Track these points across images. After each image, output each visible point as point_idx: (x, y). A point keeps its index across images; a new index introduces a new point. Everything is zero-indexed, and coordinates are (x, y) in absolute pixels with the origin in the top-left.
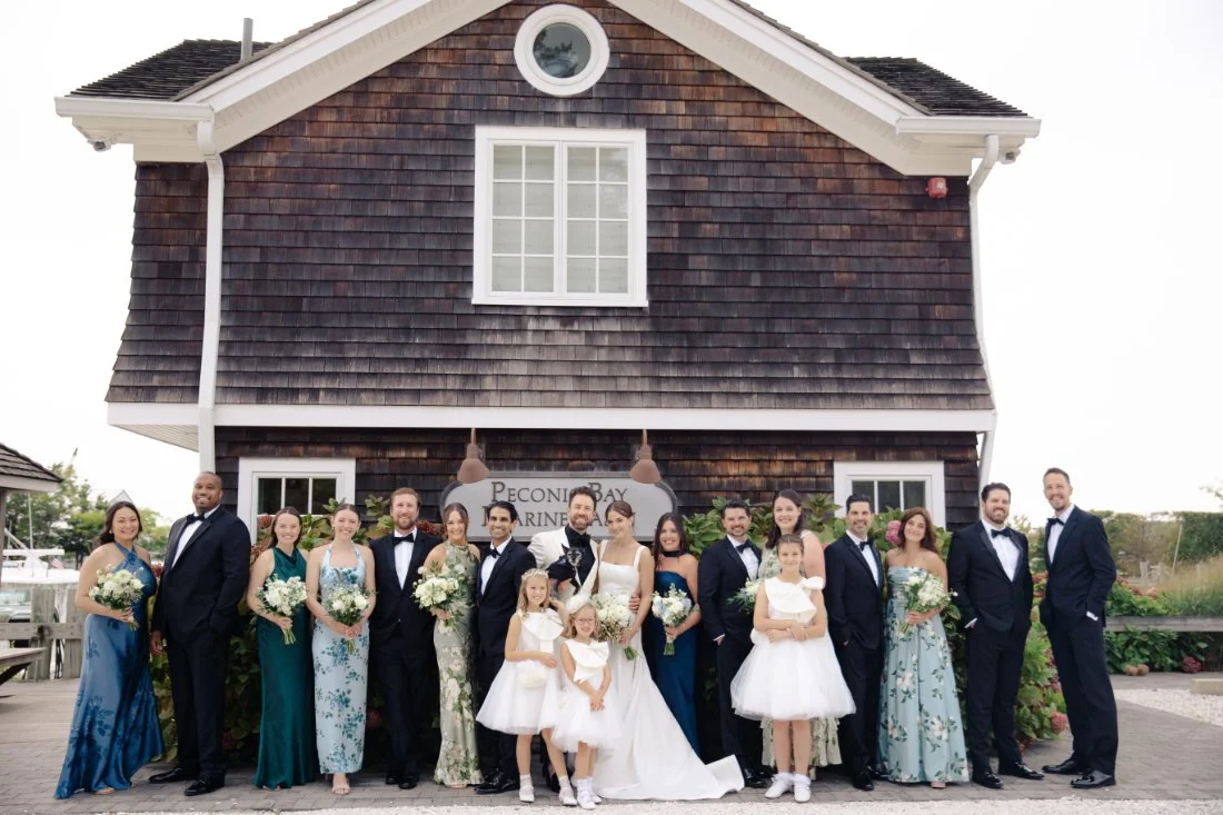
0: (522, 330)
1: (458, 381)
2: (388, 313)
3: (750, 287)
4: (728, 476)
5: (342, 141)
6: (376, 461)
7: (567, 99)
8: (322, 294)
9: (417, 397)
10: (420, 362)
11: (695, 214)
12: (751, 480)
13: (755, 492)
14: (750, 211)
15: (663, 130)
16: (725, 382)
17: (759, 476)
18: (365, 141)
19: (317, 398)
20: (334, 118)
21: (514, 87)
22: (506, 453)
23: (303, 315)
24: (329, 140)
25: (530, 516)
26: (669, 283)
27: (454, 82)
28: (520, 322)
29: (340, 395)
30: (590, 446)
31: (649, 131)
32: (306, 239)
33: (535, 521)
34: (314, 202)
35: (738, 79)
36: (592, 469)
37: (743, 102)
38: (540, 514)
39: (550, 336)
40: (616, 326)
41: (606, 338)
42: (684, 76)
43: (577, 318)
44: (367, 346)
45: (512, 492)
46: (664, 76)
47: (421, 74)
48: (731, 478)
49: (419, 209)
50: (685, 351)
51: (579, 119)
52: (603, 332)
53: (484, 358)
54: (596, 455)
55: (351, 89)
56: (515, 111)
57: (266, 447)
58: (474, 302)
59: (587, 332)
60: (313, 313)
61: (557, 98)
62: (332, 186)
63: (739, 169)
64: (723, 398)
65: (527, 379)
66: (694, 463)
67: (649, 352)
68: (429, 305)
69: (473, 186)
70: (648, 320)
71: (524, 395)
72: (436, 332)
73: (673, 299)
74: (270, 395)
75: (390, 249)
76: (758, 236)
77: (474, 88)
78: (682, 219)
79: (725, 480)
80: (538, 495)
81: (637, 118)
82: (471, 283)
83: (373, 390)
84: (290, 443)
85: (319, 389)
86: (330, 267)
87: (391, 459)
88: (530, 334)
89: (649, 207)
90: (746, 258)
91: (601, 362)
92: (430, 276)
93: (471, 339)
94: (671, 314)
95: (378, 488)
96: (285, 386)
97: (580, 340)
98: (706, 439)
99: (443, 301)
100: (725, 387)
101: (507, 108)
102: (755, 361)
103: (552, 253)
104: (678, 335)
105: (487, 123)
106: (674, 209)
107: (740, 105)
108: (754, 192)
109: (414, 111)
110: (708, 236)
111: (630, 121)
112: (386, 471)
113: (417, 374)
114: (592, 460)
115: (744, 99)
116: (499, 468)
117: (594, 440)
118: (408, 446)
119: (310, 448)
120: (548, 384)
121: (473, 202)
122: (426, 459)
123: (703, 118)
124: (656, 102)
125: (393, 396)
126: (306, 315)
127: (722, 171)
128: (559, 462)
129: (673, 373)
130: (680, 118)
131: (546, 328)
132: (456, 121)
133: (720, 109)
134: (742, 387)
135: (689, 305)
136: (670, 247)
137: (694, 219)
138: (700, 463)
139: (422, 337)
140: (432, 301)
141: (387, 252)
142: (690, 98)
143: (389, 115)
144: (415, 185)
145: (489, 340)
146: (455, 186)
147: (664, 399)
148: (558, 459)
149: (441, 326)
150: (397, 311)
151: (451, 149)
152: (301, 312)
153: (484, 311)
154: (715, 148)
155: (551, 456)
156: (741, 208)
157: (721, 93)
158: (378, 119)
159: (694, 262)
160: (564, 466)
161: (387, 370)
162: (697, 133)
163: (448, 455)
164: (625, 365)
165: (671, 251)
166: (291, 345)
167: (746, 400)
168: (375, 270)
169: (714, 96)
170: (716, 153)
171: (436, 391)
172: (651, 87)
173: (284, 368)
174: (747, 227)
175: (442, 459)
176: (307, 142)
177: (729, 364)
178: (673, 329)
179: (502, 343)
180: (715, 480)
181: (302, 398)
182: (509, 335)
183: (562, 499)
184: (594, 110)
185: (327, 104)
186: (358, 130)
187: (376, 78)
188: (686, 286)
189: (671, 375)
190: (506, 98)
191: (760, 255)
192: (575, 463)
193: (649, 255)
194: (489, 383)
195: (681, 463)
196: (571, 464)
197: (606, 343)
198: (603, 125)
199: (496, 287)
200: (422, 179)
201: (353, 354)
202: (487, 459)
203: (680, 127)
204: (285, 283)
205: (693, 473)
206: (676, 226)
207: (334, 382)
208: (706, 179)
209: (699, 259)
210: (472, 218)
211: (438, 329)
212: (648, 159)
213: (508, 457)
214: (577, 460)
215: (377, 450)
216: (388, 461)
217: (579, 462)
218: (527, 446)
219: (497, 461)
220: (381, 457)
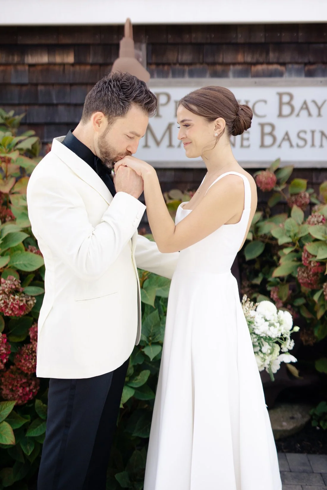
6: (12, 68)
22: (171, 57)
30: (279, 46)
54: (287, 57)
87: (31, 66)
95: (16, 102)
112: (25, 80)
114: (283, 64)
117: (285, 37)
118: (51, 49)
122: (73, 65)
128: (239, 67)
148: (239, 64)
155: (229, 58)
160: (245, 71)
163: (100, 60)
175: (92, 65)
192: (259, 68)
196: (255, 69)
202: (149, 64)
213: (175, 61)
214: (262, 64)
215: (13, 55)
216: (27, 68)
217: (264, 67)
218: (198, 47)
219: (161, 67)
220: (18, 63)
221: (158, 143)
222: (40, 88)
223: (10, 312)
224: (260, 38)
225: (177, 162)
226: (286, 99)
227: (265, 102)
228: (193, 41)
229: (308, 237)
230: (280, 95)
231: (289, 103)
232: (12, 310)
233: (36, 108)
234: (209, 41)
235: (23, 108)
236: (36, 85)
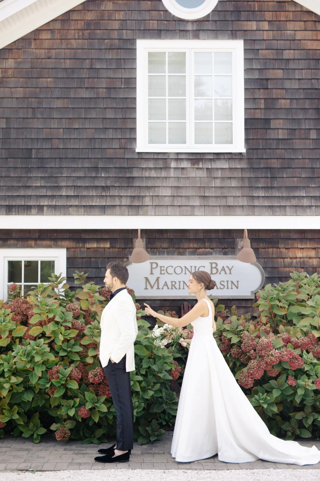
0: (167, 168)
1: (128, 200)
2: (84, 158)
3: (310, 139)
4: (296, 258)
5: (54, 51)
6: (78, 249)
7: (194, 22)
8: (44, 147)
9: (104, 210)
10: (106, 188)
11: (275, 94)
12: (311, 260)
13: (313, 268)
14: (310, 91)
15: (254, 40)
16: (295, 199)
17: (316, 258)
18: (69, 50)
19: (43, 211)
20: (49, 37)
21: (161, 14)
22: (158, 245)
23: (32, 160)
24: (46, 51)
25: (174, 283)
26: (259, 137)
27: (123, 13)
28: (166, 163)
29: (56, 209)
30: (210, 240)
31: (245, 41)
32: (34, 113)
33: (177, 286)
34: (38, 90)
35: (301, 6)
36: (211, 254)
37: (304, 21)
38: (180, 282)
39: (185, 171)
40: (226, 166)
41: (220, 172)
42: (268, 5)
43: (201, 159)
44: (72, 178)
45: (163, 268)
46: (254, 5)
47: (103, 8)
48: (298, 260)
49: (103, 93)
50: (269, 180)
51: (201, 34)
52: (217, 169)
53: (145, 186)
54: (214, 245)
55: (60, 18)
56: (161, 30)
57: (12, 242)
58: (138, 150)
59: (207, 168)
60: (39, 158)
61: (187, 21)
62: (49, 80)
63: (302, 64)
64: (293, 209)
65: (171, 199)
66: (275, 250)
67: (246, 181)
68: (110, 153)
69: (135, 78)
70: (246, 161)
71: (169, 209)
72: (114, 169)
73: (261, 148)
74: (14, 210)
75: (85, 118)
76: (314, 107)
77: (135, 16)
78: (266, 97)
79: (294, 261)
80: (178, 270)
81: (238, 33)
82: (135, 139)
83: (77, 206)
84: (27, 239)
85: (43, 206)
86: (48, 130)
87: (88, 248)
88: (172, 170)
89: (246, 89)
90: (307, 121)
91: (217, 187)
92: (110, 134)
93: (135, 174)
94: (260, 157)
96: (23, 204)
97: (203, 174)
98: (282, 235)
99: (118, 150)
100: (294, 202)
101: (156, 28)
102: (313, 186)
103: (185, 119)
104: (264, 170)
105: (144, 37)
106: (261, 90)
107: (303, 23)
108: (312, 79)
109: (98, 31)
110: (283, 107)
111: (233, 35)
112: (85, 256)
113: (103, 196)
114: (212, 249)
115: (305, 20)
116: (154, 253)
117: (213, 236)
118: (98, 240)
119: (38, 242)
120: (184, 202)
121: (136, 88)
122: (109, 248)
123: (279, 32)
124: (250, 23)
125: (89, 209)
126: (35, 160)
127: (292, 65)
128: (191, 250)
129: (262, 194)
130: (265, 32)
131: (182, 167)
132: (125, 37)
133: (291, 26)
134: (306, 202)
135: (271, 151)
136: (259, 115)
137: (274, 97)
138: (279, 250)
139: (106, 172)
140: (111, 150)
141: (83, 120)
142: (271, 19)
143: (83, 34)
144: (99, 78)
145: (147, 174)
146: (125, 78)
147: (256, 210)
148: (191, 248)
149: (118, 166)
150: (90, 157)
151: (122, 55)
152: (31, 158)
153: (143, 156)
154: (287, 51)
155: (186, 246)
156: (304, 89)
157: (291, 16)
158: (77, 37)
159: (274, 124)
160: (194, 252)
161: (85, 193)
162: (276, 41)
164: (231, 189)
165: (259, 117)
166: (26, 178)
167: (308, 210)
168: (76, 131)
169: (287, 17)
170: (288, 54)
171: (115, 206)
172: (246, 13)
173: (22, 194)
174: (307, 101)
175: (118, 248)
176: (33, 52)
177: (296, 188)
178: (262, 166)
179: (155, 176)
180: (289, 260)
181: (34, 211)
182: (159, 171)
184: (210, 28)
185: (45, 28)
186: (64, 44)
187: (75, 11)
188: (270, 139)
189: (261, 195)
190: (155, 22)
191: (316, 119)
192: (201, 250)
193: (246, 120)
194: (147, 201)
195: (267, 250)
196: (198, 251)
197: (220, 176)
198: (216, 38)
199: (151, 142)
200: (103, 74)
201: (63, 184)
202: (147, 248)
203: (265, 38)
204: (21, 140)
205: (274, 256)
206: (263, 101)
207: (52, 201)
208: (282, 71)
209: (277, 121)
210: (135, 98)
211: (116, 168)
212: (245, 59)
213: (160, 247)
214: (202, 248)
215: (79, 243)
216: (86, 249)
217: (203, 250)
218: (171, 240)
219: (153, 249)
220: (82, 248)
221: (152, 287)
224: (201, 236)
225: (162, 296)
226: (214, 265)
227: (204, 267)
228: (168, 237)
229: (225, 330)
230: (211, 264)
231: (215, 268)
233: (90, 269)
234: (176, 237)
235: (84, 269)
236: (91, 258)
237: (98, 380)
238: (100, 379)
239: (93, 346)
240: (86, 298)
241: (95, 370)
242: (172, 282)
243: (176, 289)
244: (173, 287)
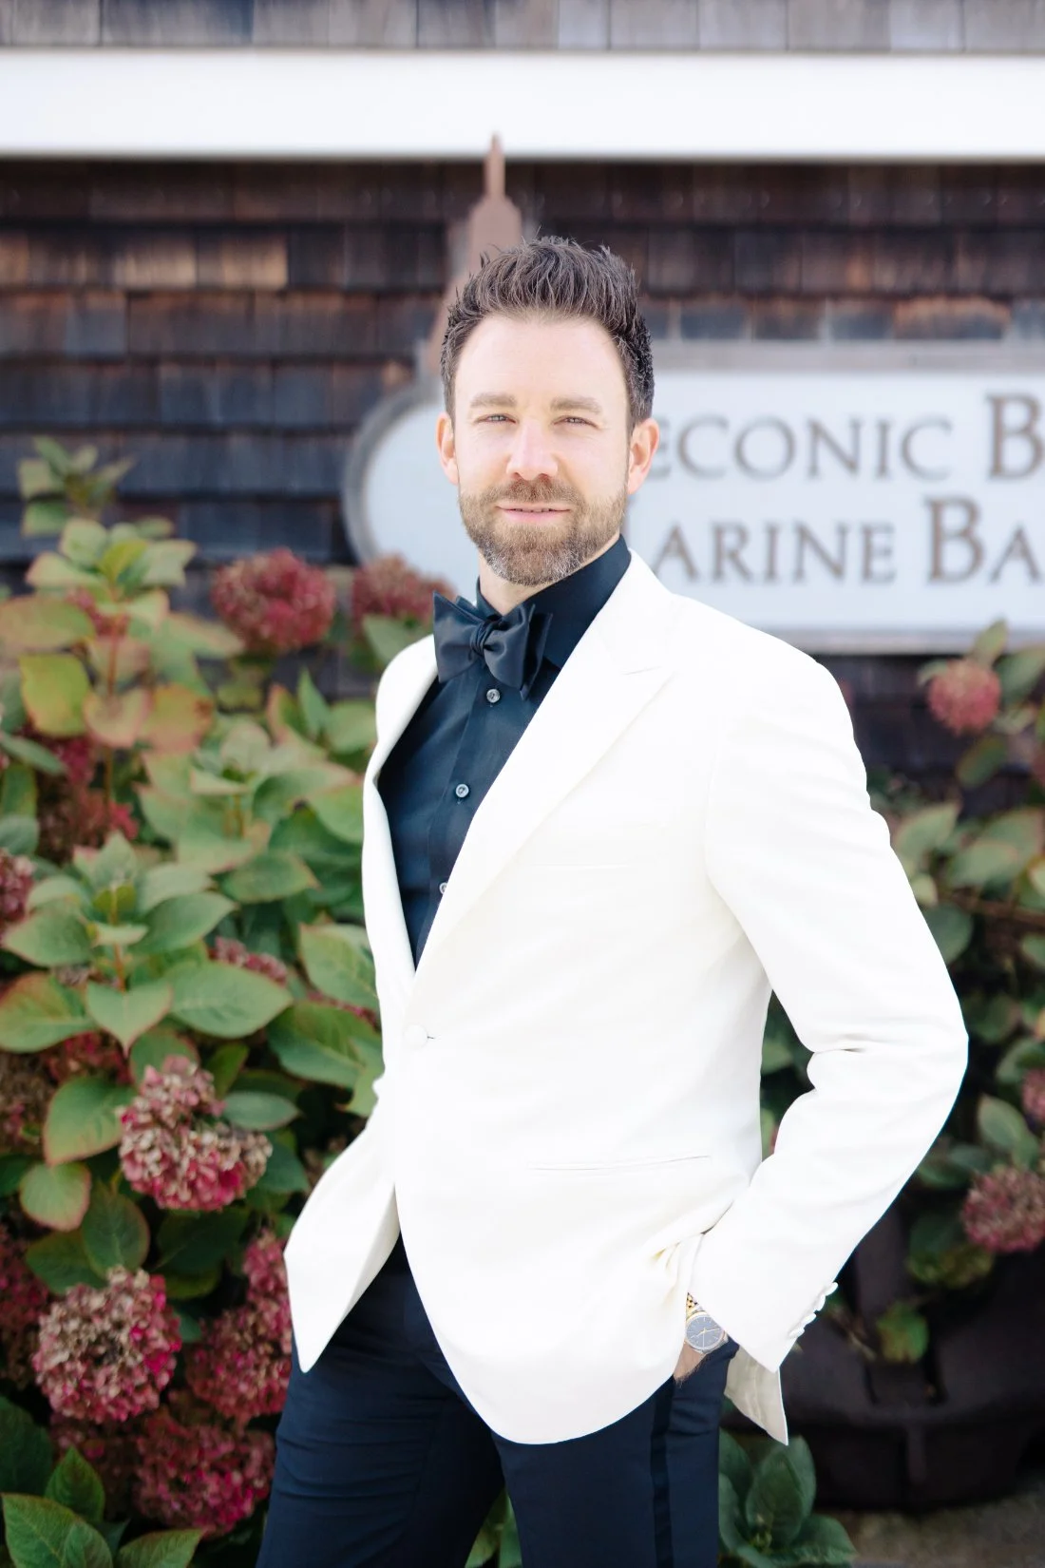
30: (988, 237)
33: (754, 556)
36: (993, 332)
38: (772, 532)
54: (1014, 274)
80: (765, 449)
87: (135, 295)
95: (81, 416)
112: (115, 346)
114: (1003, 298)
118: (206, 238)
122: (282, 294)
125: (137, 5)
128: (852, 309)
148: (854, 295)
155: (818, 273)
160: (876, 320)
163: (375, 275)
175: (348, 294)
183: (869, 458)
192: (923, 310)
196: (905, 310)
214: (929, 294)
215: (72, 255)
216: (120, 303)
217: (940, 304)
218: (714, 239)
220: (91, 286)
222: (168, 373)
223: (185, 1195)
224: (924, 208)
226: (1015, 416)
227: (946, 425)
228: (698, 217)
230: (997, 404)
231: (1027, 431)
232: (192, 1186)
234: (751, 217)
235: (108, 440)
236: (152, 361)
237: (124, 1394)
238: (140, 1389)
239: (94, 1060)
240: (65, 636)
241: (97, 1302)
242: (719, 532)
243: (744, 572)
244: (728, 567)
